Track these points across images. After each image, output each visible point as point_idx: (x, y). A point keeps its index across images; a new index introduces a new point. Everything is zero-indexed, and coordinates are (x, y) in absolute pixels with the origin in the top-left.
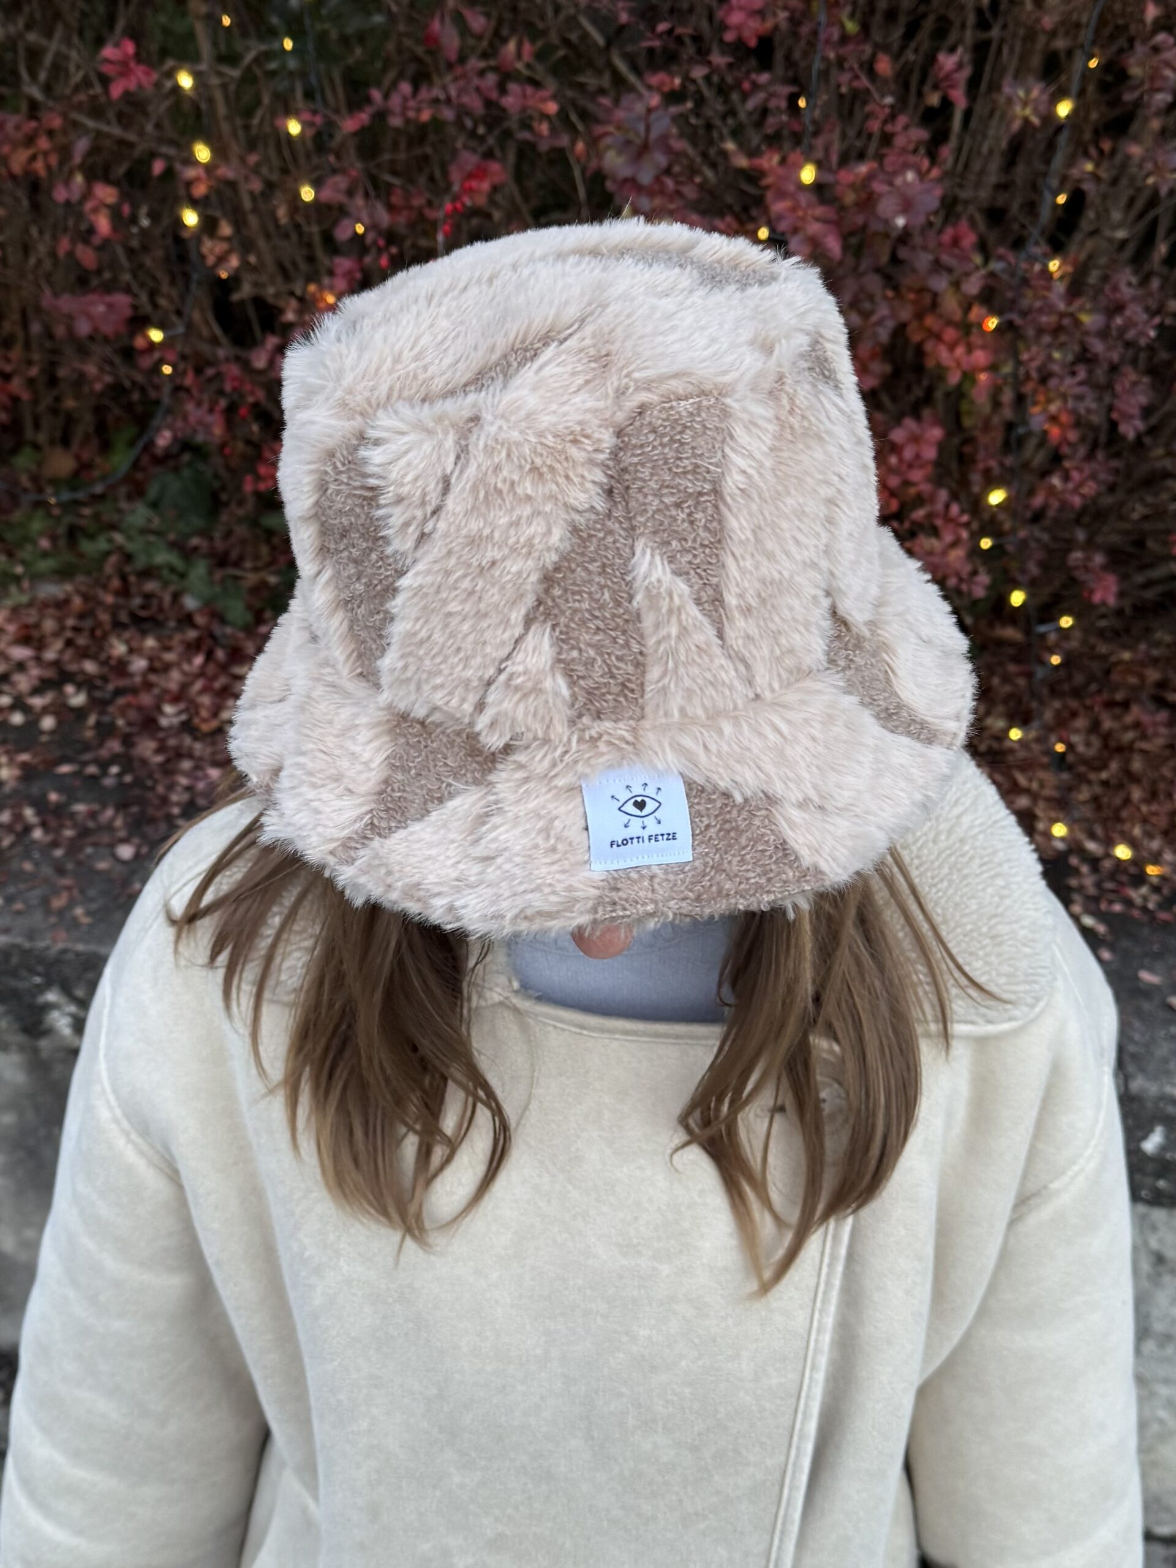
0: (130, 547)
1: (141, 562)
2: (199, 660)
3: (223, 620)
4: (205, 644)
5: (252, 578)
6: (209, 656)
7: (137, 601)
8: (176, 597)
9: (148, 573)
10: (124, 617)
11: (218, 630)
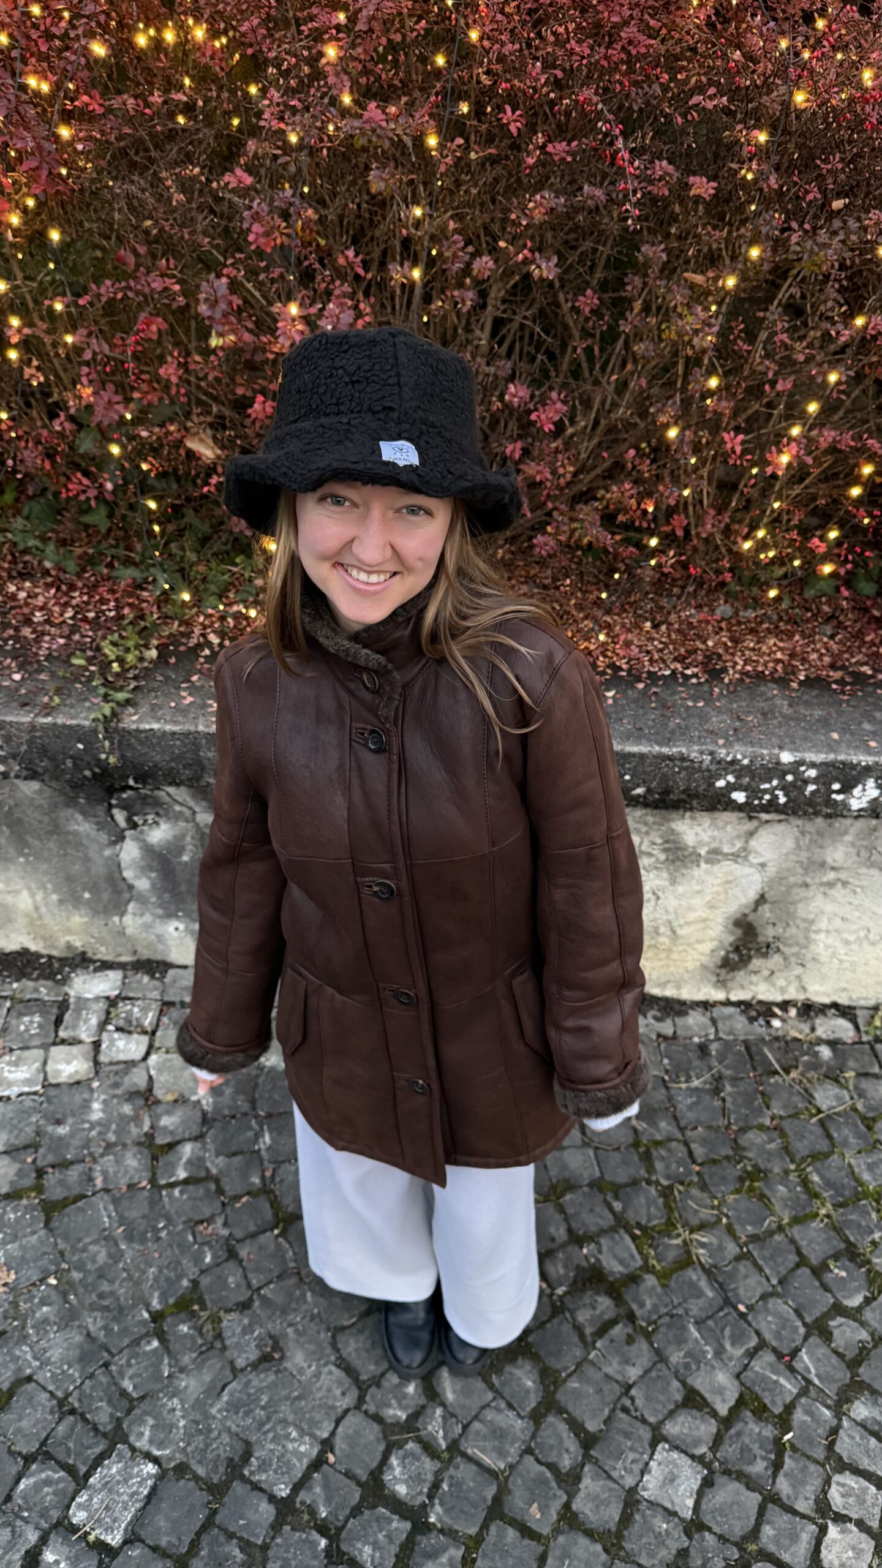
0: (15, 539)
1: (21, 547)
2: (53, 591)
3: (65, 572)
4: (57, 584)
5: (78, 551)
6: (58, 589)
7: (21, 565)
8: (40, 562)
9: (25, 551)
10: (14, 574)
11: (62, 576)
